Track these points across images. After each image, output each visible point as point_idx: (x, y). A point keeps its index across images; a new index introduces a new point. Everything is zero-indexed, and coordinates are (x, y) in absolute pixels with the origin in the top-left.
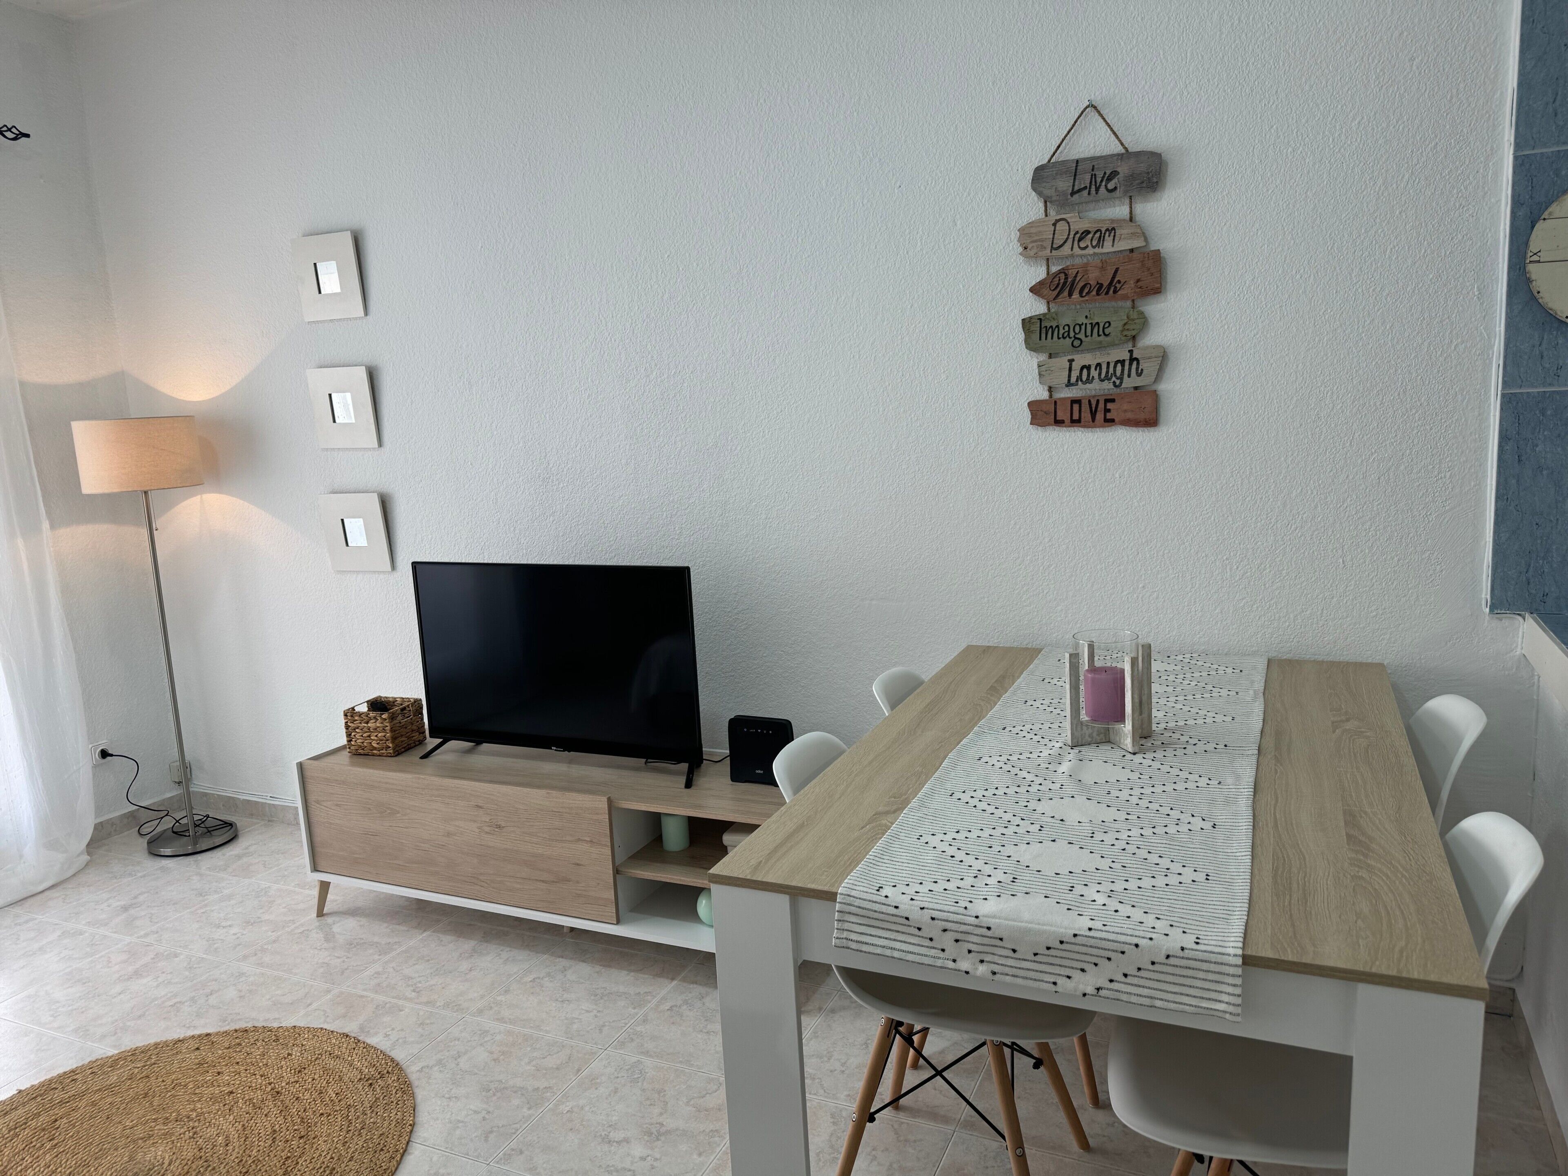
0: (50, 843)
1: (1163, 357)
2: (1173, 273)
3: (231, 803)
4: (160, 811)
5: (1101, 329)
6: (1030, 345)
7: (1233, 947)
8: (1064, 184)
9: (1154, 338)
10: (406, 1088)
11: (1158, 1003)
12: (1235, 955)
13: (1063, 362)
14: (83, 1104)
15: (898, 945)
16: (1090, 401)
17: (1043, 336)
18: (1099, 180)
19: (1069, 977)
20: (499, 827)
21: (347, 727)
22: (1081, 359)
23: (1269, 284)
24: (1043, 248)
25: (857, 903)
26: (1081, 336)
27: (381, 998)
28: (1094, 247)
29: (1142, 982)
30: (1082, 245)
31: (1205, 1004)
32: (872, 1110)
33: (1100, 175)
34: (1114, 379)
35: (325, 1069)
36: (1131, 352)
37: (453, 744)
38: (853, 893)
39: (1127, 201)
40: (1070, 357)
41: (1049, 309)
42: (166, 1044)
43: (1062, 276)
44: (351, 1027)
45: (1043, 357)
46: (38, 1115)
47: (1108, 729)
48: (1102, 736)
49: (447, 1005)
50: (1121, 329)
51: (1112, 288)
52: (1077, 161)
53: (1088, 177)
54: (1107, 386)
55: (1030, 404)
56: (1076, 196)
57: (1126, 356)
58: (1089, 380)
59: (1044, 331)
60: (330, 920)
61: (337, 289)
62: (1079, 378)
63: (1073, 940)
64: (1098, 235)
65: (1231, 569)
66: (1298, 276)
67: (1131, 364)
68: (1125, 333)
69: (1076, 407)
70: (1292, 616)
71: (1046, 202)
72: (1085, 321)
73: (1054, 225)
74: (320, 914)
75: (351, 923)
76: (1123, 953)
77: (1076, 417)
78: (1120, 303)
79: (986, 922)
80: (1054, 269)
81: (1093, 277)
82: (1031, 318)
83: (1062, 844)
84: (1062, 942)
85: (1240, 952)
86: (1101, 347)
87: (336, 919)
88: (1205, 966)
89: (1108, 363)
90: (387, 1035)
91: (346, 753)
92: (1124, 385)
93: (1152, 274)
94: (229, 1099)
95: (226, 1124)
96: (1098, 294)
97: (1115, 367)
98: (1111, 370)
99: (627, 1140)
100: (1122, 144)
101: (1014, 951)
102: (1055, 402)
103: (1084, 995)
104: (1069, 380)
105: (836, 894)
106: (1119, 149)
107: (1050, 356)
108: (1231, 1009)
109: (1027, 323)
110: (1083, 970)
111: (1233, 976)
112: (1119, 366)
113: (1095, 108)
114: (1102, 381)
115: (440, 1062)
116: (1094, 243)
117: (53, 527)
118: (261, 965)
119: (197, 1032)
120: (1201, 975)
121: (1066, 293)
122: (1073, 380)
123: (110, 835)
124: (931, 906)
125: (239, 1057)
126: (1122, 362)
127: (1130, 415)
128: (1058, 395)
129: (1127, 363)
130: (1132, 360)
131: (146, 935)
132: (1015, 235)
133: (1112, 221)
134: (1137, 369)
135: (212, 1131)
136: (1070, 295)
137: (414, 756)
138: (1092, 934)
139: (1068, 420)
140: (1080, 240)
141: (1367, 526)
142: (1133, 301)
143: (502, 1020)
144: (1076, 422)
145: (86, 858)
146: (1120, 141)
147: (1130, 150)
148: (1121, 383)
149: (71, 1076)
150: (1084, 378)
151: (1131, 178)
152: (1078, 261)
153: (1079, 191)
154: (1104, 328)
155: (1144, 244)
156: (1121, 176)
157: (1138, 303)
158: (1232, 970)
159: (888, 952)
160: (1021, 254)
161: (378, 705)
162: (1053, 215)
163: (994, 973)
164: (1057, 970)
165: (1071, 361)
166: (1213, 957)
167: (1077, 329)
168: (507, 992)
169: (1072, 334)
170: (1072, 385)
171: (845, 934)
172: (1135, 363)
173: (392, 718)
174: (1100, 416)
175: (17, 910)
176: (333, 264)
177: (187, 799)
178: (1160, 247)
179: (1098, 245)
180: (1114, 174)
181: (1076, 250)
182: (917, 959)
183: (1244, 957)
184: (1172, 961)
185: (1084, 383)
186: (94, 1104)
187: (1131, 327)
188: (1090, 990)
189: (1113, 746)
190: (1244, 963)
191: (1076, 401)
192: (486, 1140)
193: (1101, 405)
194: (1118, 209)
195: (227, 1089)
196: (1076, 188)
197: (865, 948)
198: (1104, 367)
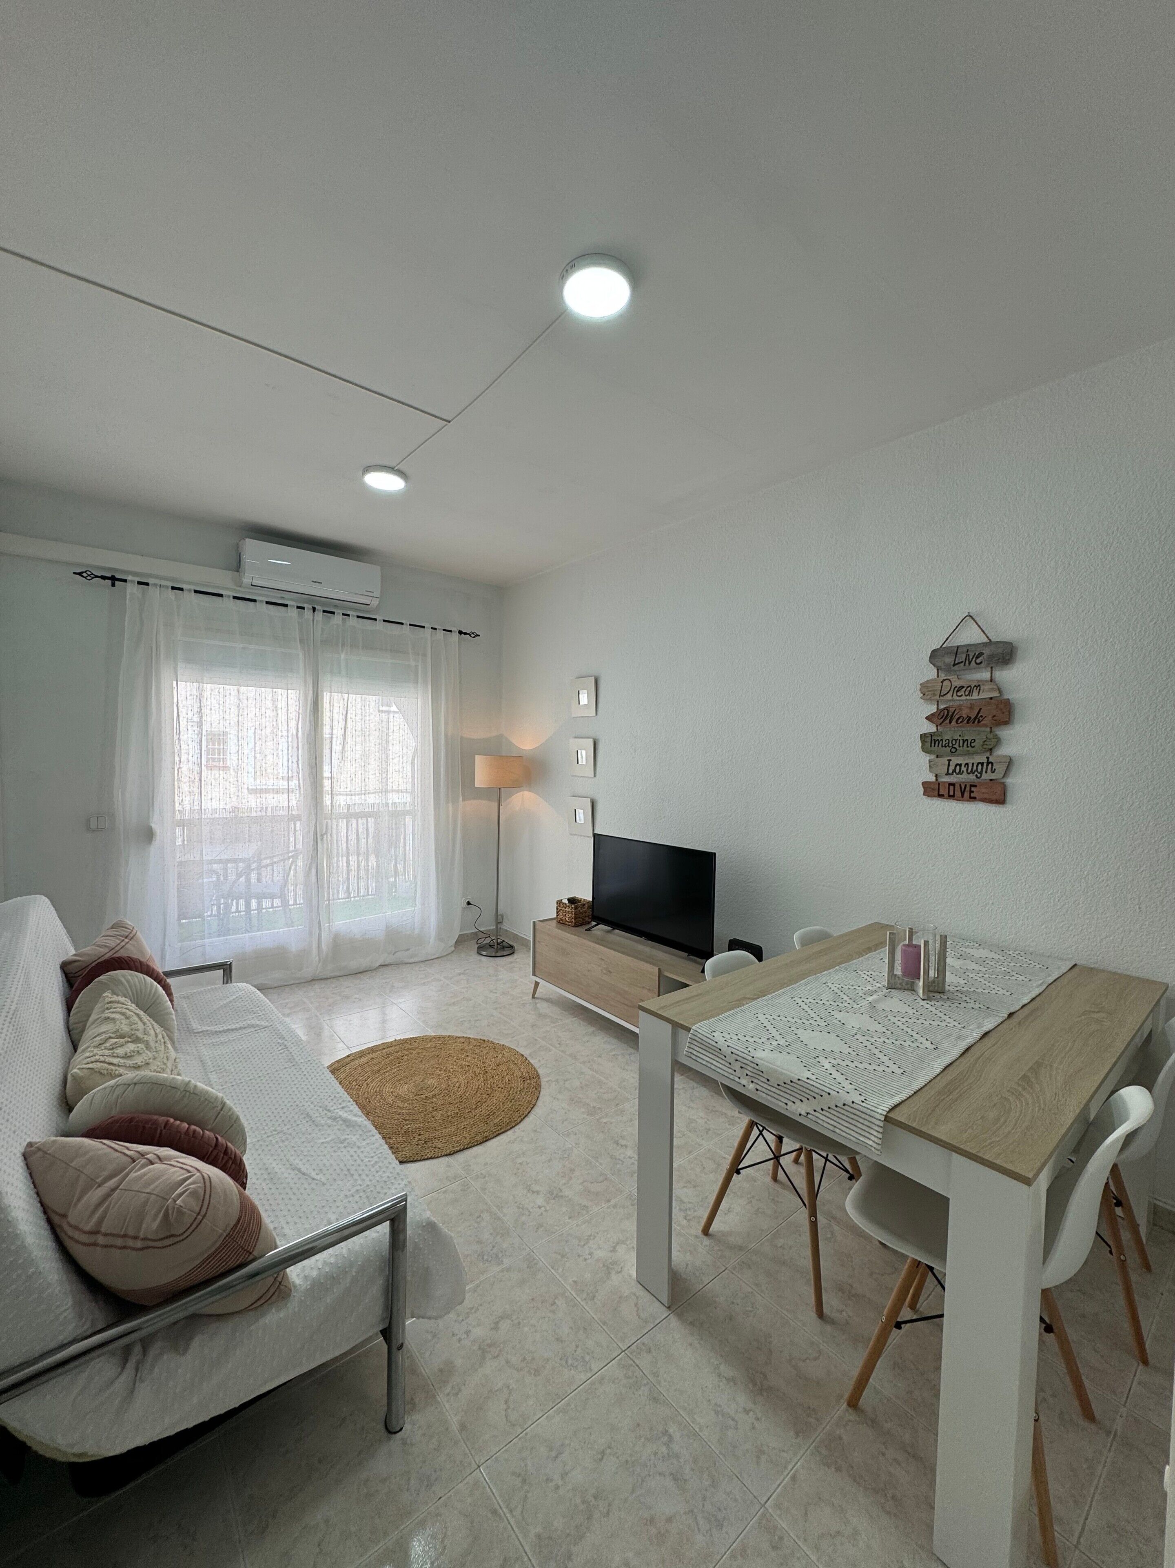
0: (440, 939)
1: (1010, 763)
2: (1017, 714)
3: (516, 937)
4: (487, 935)
5: (971, 744)
6: (924, 749)
7: (883, 1109)
8: (949, 660)
9: (1004, 751)
10: (538, 1087)
11: (838, 1131)
12: (881, 1114)
13: (945, 760)
14: (414, 1052)
15: (714, 1063)
16: (960, 785)
17: (933, 745)
18: (971, 657)
19: (794, 1103)
20: (610, 972)
21: (557, 909)
22: (955, 760)
23: (1087, 722)
24: (934, 695)
25: (699, 1036)
26: (956, 746)
27: (544, 1043)
28: (966, 696)
29: (830, 1116)
30: (959, 694)
31: (862, 1138)
32: (740, 1167)
33: (971, 655)
34: (976, 773)
35: (508, 1068)
36: (988, 758)
37: (601, 926)
38: (699, 1030)
39: (990, 669)
40: (949, 758)
41: (937, 729)
42: (453, 1037)
43: (946, 712)
44: (526, 1053)
45: (933, 757)
46: (398, 1052)
47: (914, 983)
48: (909, 986)
49: (571, 1055)
50: (981, 743)
51: (977, 720)
52: (958, 647)
53: (964, 656)
54: (972, 777)
55: (923, 783)
56: (956, 666)
57: (985, 761)
58: (961, 773)
59: (933, 742)
60: (537, 1001)
61: (586, 703)
62: (954, 771)
63: (797, 1082)
64: (969, 689)
65: (1054, 901)
66: (1108, 718)
67: (987, 765)
68: (985, 747)
69: (952, 788)
70: (1098, 939)
71: (938, 670)
72: (959, 738)
73: (942, 682)
74: (533, 997)
75: (545, 1004)
76: (822, 1096)
77: (951, 793)
78: (983, 729)
79: (756, 1061)
80: (942, 707)
81: (965, 713)
82: (925, 734)
83: (833, 1035)
84: (791, 1082)
85: (885, 1113)
86: (968, 754)
87: (539, 1001)
88: (864, 1116)
89: (973, 764)
90: (539, 1061)
91: (555, 921)
92: (982, 778)
93: (1003, 713)
94: (467, 1068)
95: (461, 1078)
96: (968, 723)
97: (977, 766)
98: (975, 768)
99: (626, 1146)
100: (988, 637)
101: (768, 1080)
102: (939, 784)
103: (800, 1115)
104: (948, 772)
105: (690, 1029)
106: (986, 640)
107: (937, 757)
108: (875, 1145)
109: (923, 737)
110: (801, 1101)
111: (878, 1125)
112: (980, 766)
113: (971, 617)
114: (969, 774)
115: (557, 1081)
116: (967, 693)
117: (464, 800)
118: (501, 1013)
119: (465, 1036)
120: (861, 1121)
121: (948, 721)
122: (950, 771)
123: (465, 941)
124: (733, 1046)
125: (477, 1051)
126: (982, 764)
127: (986, 796)
128: (941, 780)
129: (985, 765)
130: (988, 763)
131: (463, 988)
132: (919, 687)
133: (978, 681)
134: (992, 768)
135: (456, 1080)
136: (950, 722)
137: (582, 929)
138: (808, 1081)
139: (946, 795)
140: (958, 691)
141: (1159, 885)
142: (991, 728)
143: (592, 1069)
144: (951, 797)
145: (453, 948)
146: (986, 635)
147: (993, 640)
148: (981, 776)
149: (414, 1039)
150: (957, 771)
151: (991, 657)
152: (957, 703)
153: (958, 663)
154: (971, 743)
155: (999, 695)
156: (985, 655)
157: (994, 729)
158: (878, 1122)
159: (709, 1065)
160: (921, 698)
161: (572, 901)
162: (943, 676)
163: (757, 1090)
164: (788, 1096)
165: (949, 761)
166: (868, 1112)
167: (954, 743)
168: (600, 1057)
169: (951, 745)
170: (950, 774)
171: (691, 1050)
172: (990, 765)
173: (576, 908)
174: (967, 794)
175: (422, 965)
176: (585, 691)
177: (497, 931)
178: (1010, 697)
179: (969, 695)
180: (981, 654)
181: (955, 697)
182: (721, 1072)
183: (886, 1116)
184: (846, 1107)
185: (957, 774)
186: (418, 1054)
187: (988, 743)
188: (803, 1113)
189: (913, 992)
190: (885, 1120)
191: (950, 784)
192: (562, 1123)
193: (968, 788)
194: (984, 674)
195: (467, 1064)
196: (956, 662)
197: (699, 1060)
198: (970, 765)
